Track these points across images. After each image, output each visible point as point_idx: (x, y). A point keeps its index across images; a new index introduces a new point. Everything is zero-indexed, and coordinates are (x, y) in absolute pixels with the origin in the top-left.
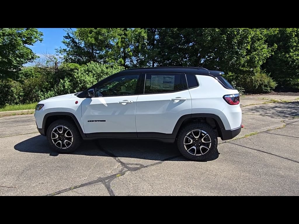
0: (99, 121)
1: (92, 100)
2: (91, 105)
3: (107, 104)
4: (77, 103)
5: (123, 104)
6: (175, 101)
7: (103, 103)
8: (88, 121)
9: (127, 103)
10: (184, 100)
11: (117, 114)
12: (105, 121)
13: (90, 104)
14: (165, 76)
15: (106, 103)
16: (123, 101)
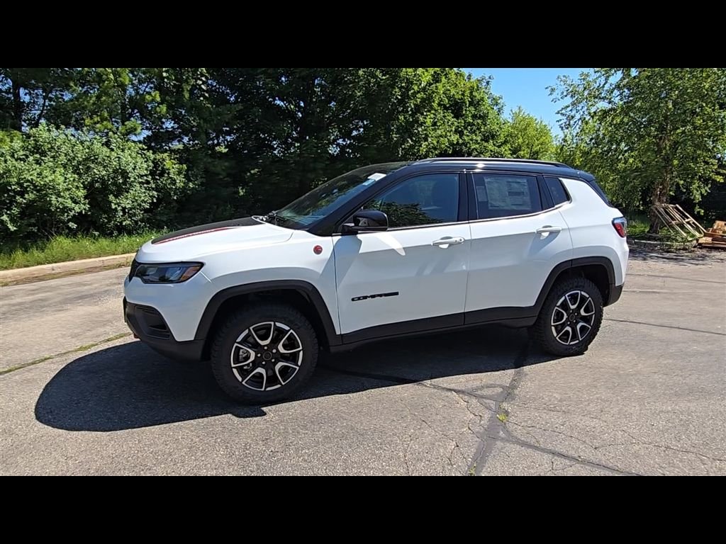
0: (381, 295)
1: (361, 242)
2: (362, 254)
3: (404, 248)
4: (318, 250)
5: (441, 246)
6: (543, 234)
7: (395, 248)
8: (353, 300)
9: (451, 245)
10: (558, 232)
11: (427, 272)
12: (396, 294)
13: (360, 252)
14: (510, 180)
15: (401, 247)
16: (442, 239)
